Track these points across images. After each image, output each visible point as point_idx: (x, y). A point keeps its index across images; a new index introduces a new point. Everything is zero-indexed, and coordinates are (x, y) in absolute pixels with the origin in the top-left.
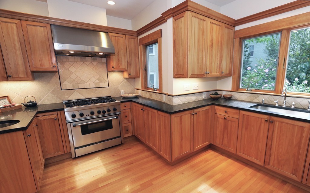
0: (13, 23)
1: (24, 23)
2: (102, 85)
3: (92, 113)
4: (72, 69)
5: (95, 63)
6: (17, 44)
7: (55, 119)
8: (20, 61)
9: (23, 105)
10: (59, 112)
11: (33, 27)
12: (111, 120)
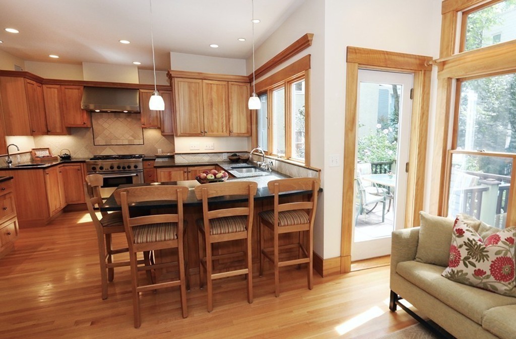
0: (55, 88)
1: (63, 87)
2: (136, 142)
3: (112, 167)
4: (106, 125)
5: (129, 120)
6: (57, 105)
7: (78, 170)
8: (58, 119)
9: (59, 157)
10: (82, 164)
11: (70, 90)
12: (131, 177)
